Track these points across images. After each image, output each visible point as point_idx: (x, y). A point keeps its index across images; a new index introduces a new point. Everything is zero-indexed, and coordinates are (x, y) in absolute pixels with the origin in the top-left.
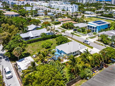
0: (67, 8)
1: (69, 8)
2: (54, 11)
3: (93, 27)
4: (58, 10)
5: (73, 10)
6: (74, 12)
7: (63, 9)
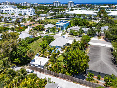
0: (24, 12)
1: (26, 12)
2: (8, 17)
3: (61, 26)
4: (13, 15)
5: (31, 14)
6: (33, 16)
7: (20, 13)
